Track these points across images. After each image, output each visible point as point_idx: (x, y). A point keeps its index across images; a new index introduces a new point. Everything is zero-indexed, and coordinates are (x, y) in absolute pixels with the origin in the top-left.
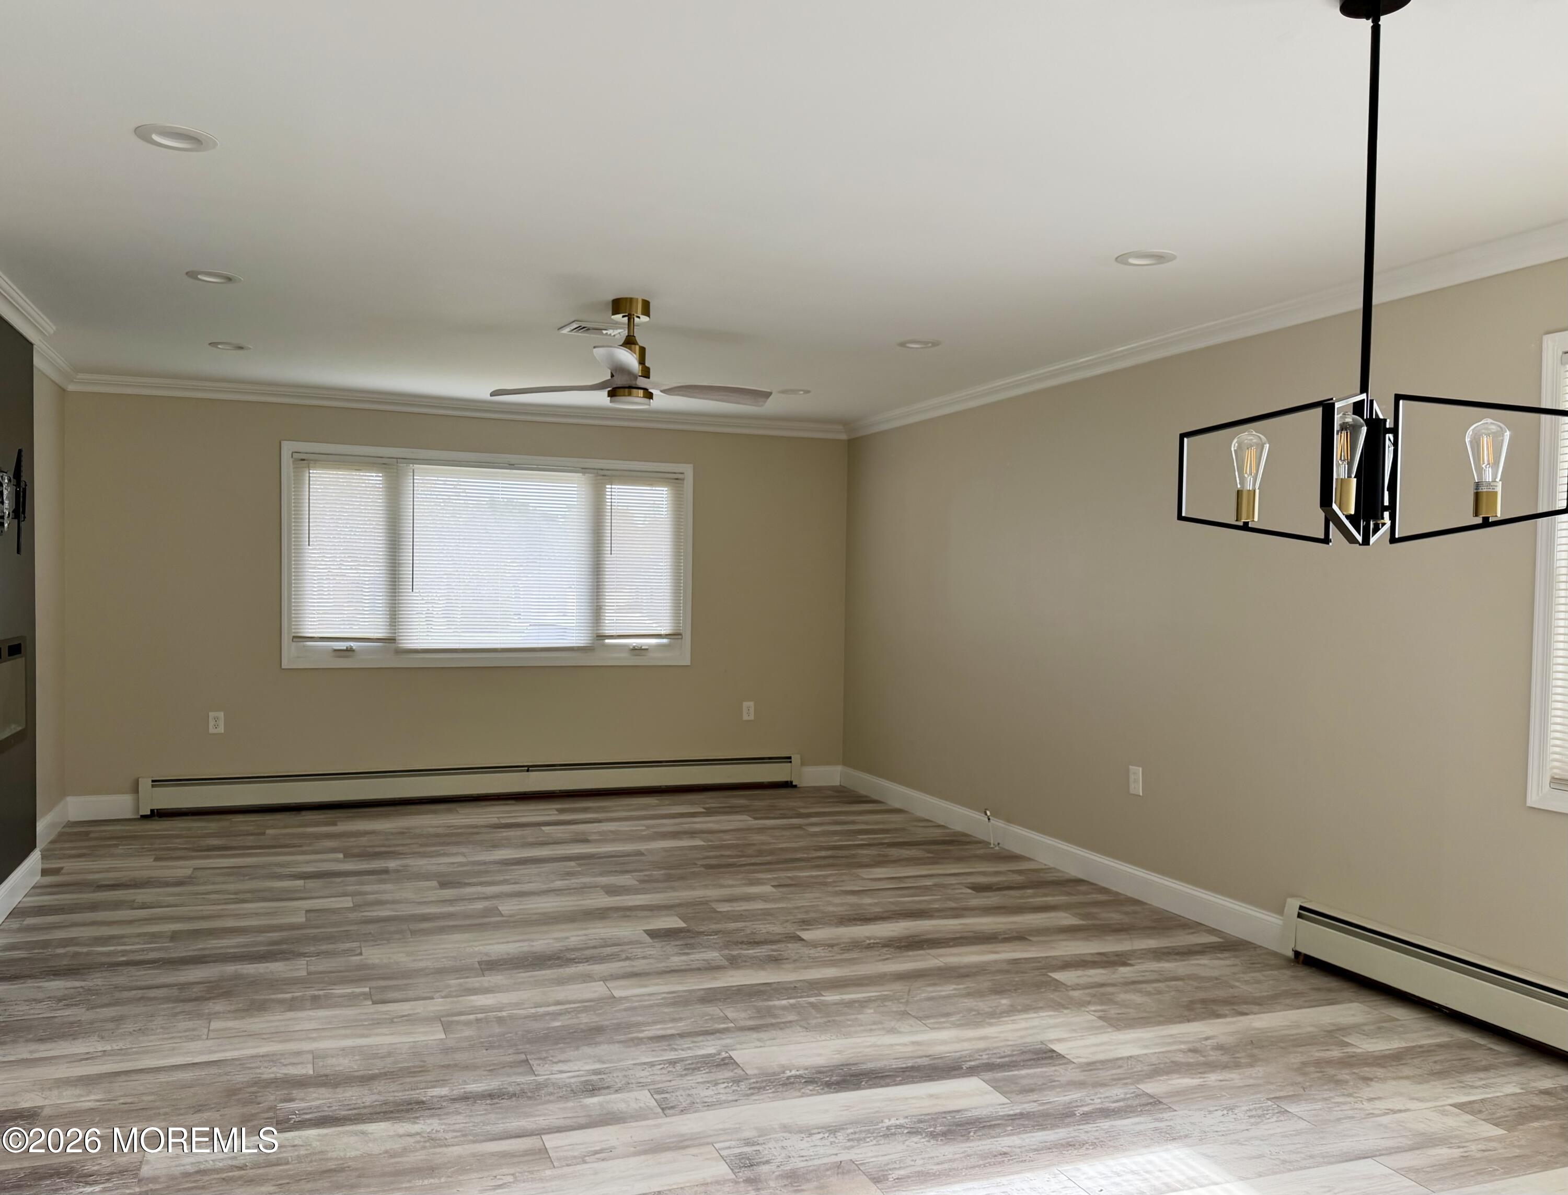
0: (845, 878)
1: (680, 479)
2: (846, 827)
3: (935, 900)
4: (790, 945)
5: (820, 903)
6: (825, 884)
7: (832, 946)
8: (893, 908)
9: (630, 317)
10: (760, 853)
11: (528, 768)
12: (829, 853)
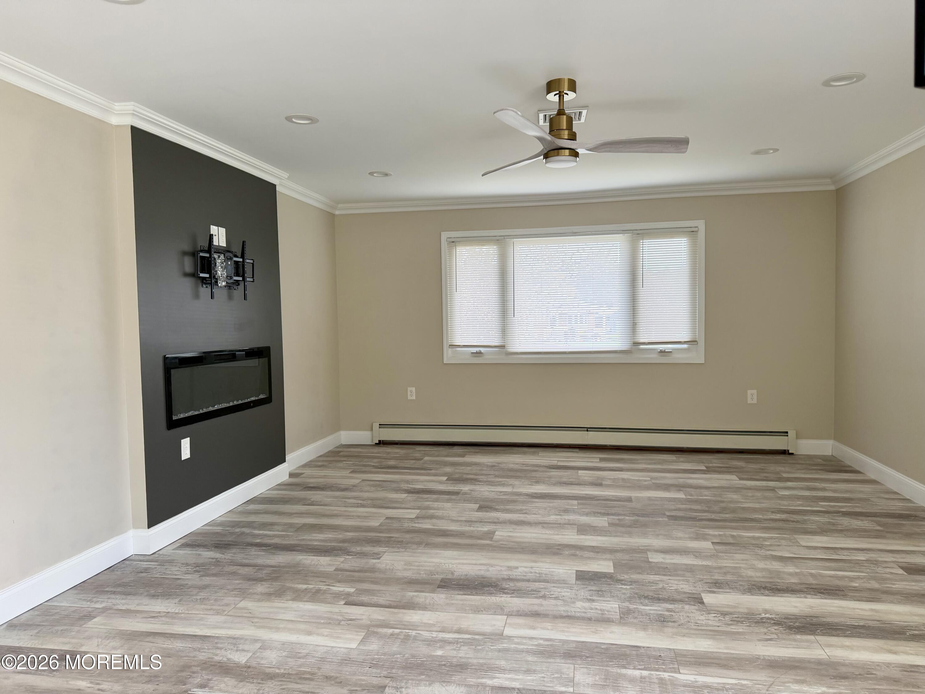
0: (783, 542)
1: (696, 231)
2: (814, 493)
3: (859, 578)
4: (687, 607)
5: (741, 565)
6: (761, 547)
7: (724, 614)
8: (812, 581)
9: (561, 96)
10: (723, 510)
11: (588, 429)
12: (784, 516)
